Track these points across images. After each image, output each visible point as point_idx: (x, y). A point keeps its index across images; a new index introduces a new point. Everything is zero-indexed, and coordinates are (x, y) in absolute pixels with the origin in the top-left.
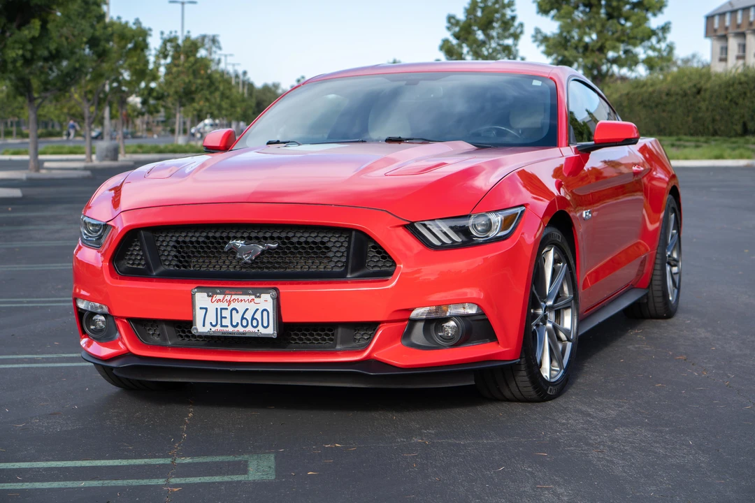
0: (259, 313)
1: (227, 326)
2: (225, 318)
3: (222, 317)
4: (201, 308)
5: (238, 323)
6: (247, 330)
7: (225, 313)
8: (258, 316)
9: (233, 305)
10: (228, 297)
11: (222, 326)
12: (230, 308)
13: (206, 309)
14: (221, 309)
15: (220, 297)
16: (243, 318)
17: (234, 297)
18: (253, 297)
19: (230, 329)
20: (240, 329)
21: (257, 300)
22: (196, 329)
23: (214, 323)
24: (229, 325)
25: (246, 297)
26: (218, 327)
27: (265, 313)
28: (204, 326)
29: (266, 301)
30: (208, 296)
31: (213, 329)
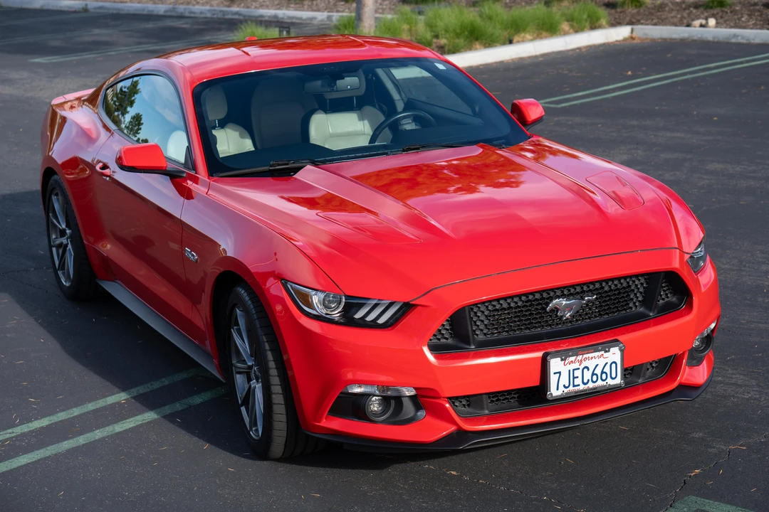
0: (608, 366)
1: (579, 385)
2: (577, 377)
3: (574, 378)
4: (555, 373)
5: (588, 380)
6: (596, 384)
7: (578, 373)
8: (607, 370)
9: (584, 364)
10: (580, 358)
11: (574, 386)
12: (581, 367)
13: (560, 373)
14: (574, 370)
15: (572, 359)
16: (593, 374)
17: (585, 356)
18: (603, 352)
19: (582, 387)
20: (591, 385)
21: (606, 355)
22: (551, 394)
23: (567, 385)
24: (580, 383)
25: (596, 354)
26: (571, 388)
27: (614, 365)
28: (558, 389)
29: (615, 354)
30: (562, 360)
31: (566, 390)
